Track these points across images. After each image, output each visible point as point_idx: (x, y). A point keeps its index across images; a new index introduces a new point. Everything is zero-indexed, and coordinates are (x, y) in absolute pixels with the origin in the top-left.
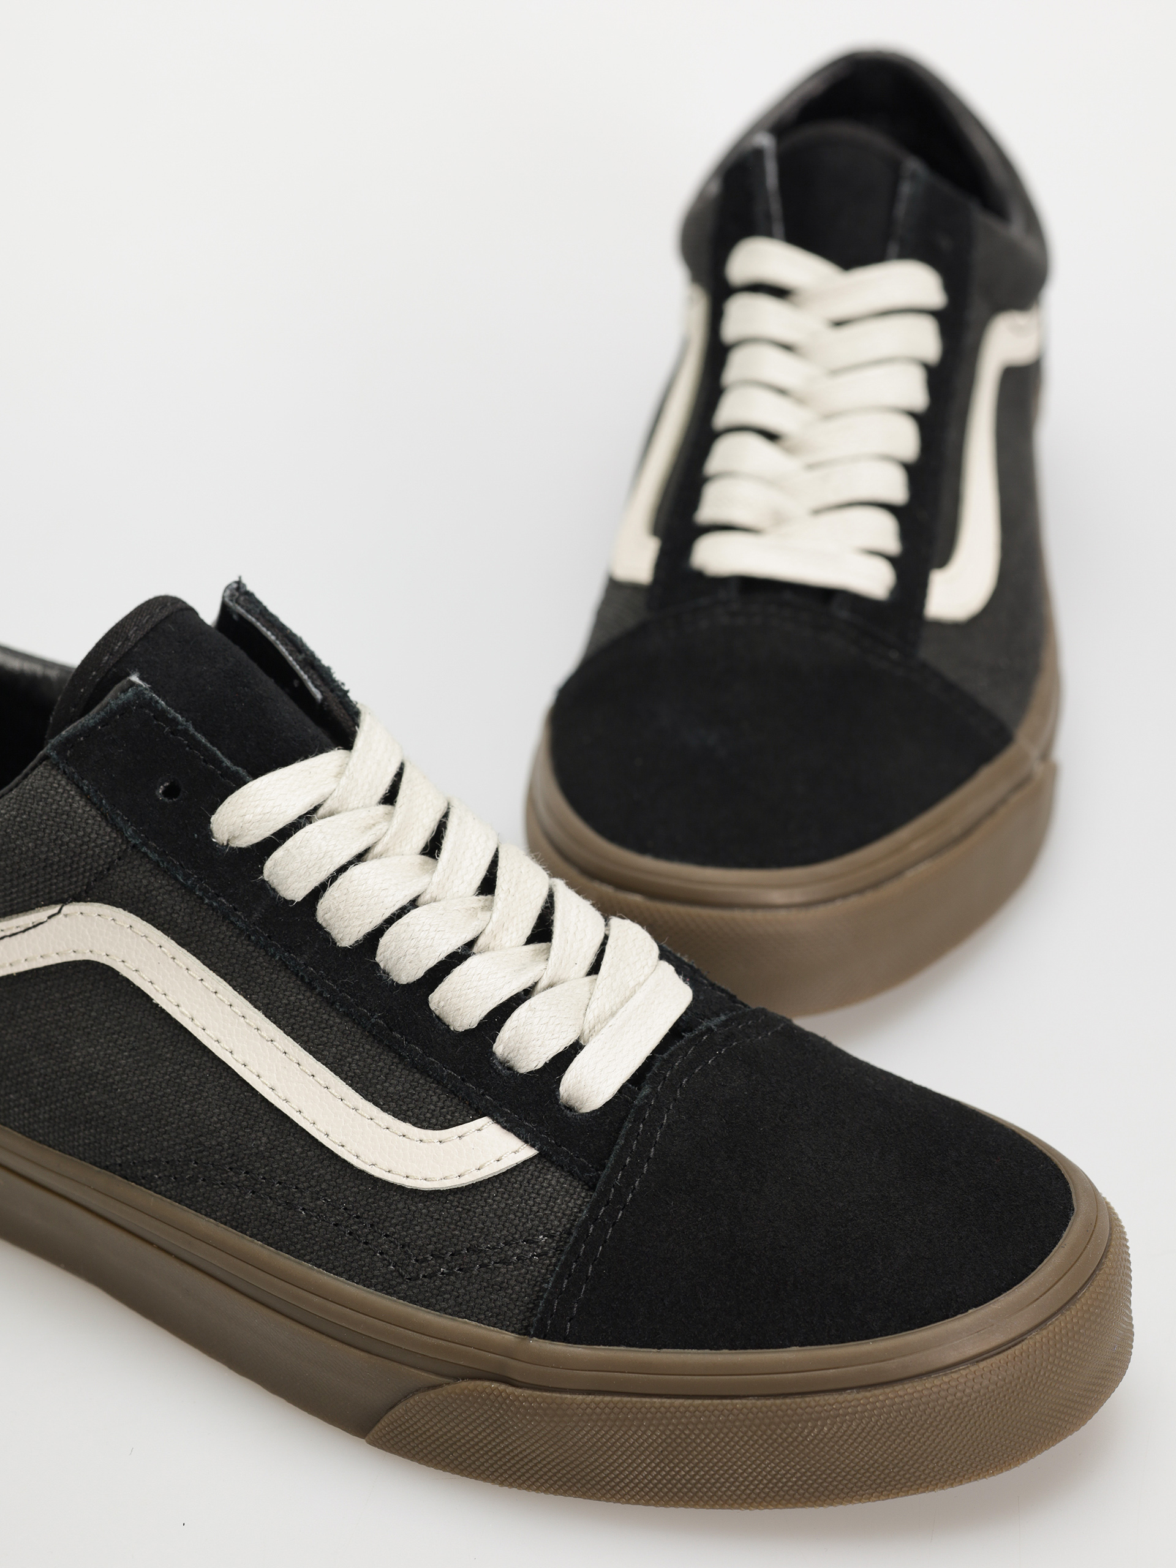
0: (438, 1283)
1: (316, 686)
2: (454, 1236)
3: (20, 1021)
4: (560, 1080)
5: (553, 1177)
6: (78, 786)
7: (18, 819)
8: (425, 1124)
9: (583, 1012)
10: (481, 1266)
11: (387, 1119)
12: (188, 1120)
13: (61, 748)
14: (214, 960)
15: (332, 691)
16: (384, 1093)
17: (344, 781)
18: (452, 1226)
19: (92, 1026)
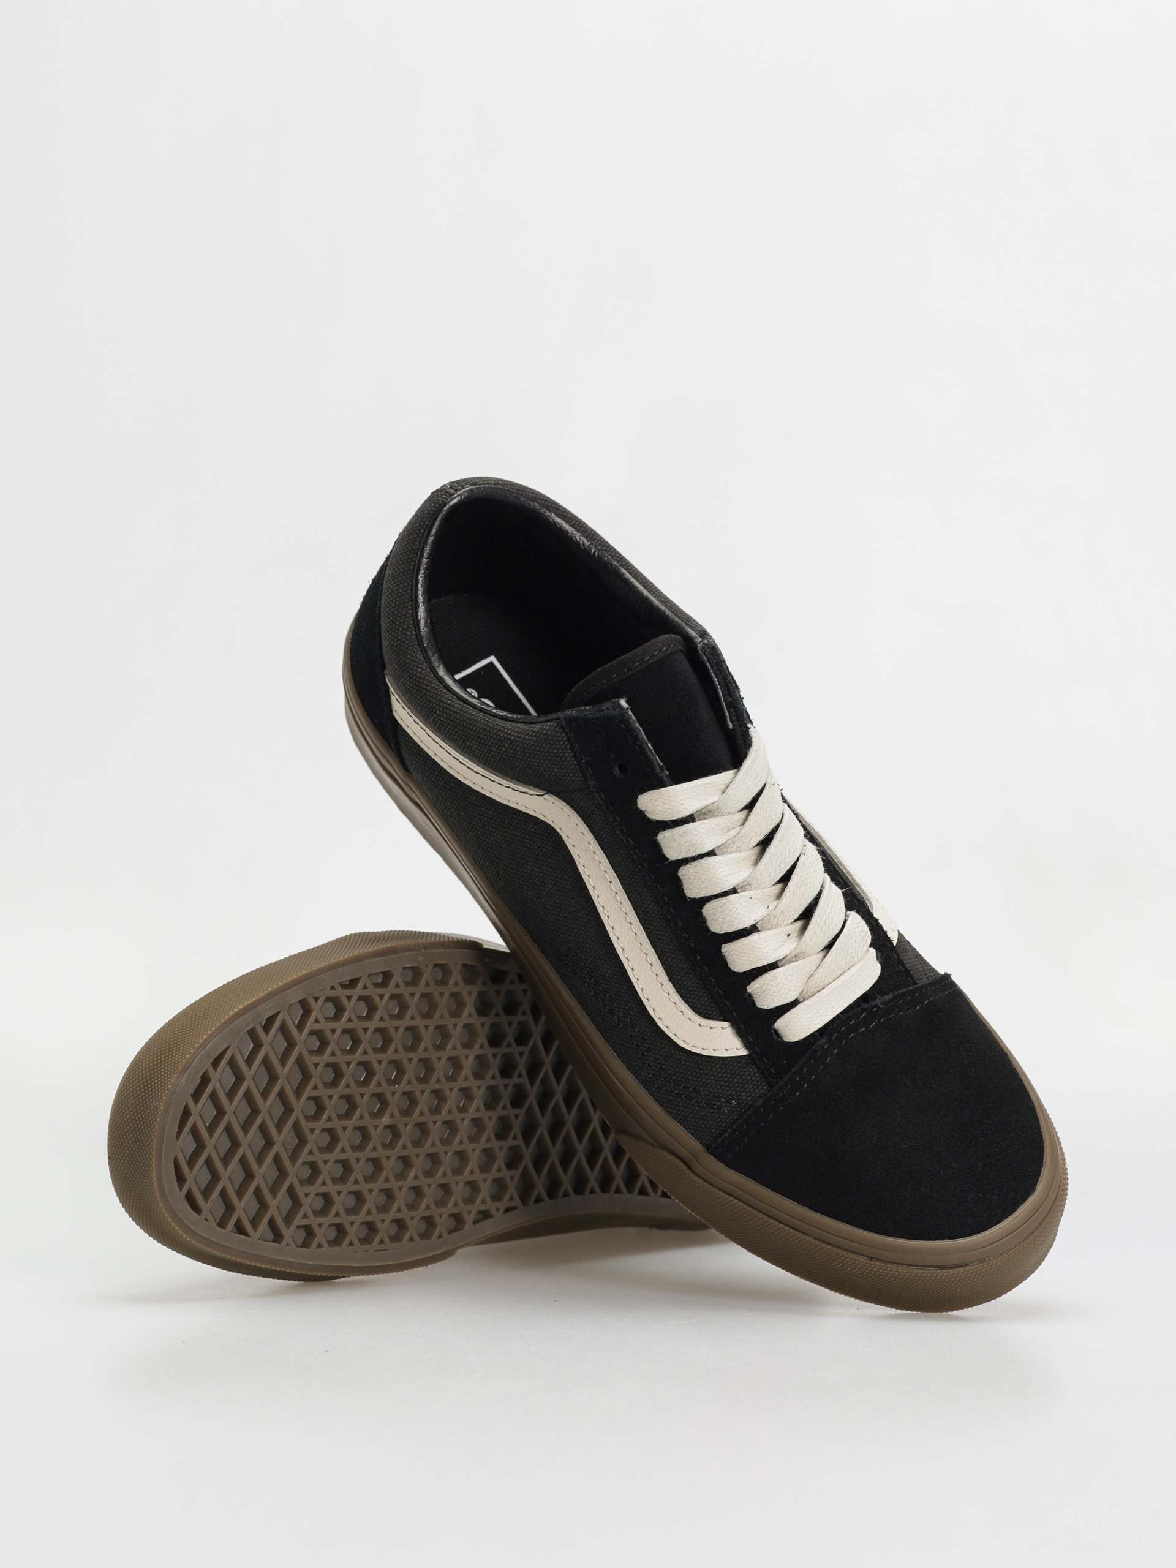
0: (671, 1098)
1: (731, 721)
2: (688, 1078)
3: (504, 830)
4: (776, 1020)
5: (752, 1070)
6: (572, 745)
7: (533, 747)
8: (696, 1010)
9: (807, 978)
10: (696, 1101)
11: (677, 998)
12: (574, 938)
13: (570, 720)
14: (616, 864)
15: (740, 726)
16: (680, 982)
17: (723, 796)
18: (690, 1073)
19: (541, 856)
